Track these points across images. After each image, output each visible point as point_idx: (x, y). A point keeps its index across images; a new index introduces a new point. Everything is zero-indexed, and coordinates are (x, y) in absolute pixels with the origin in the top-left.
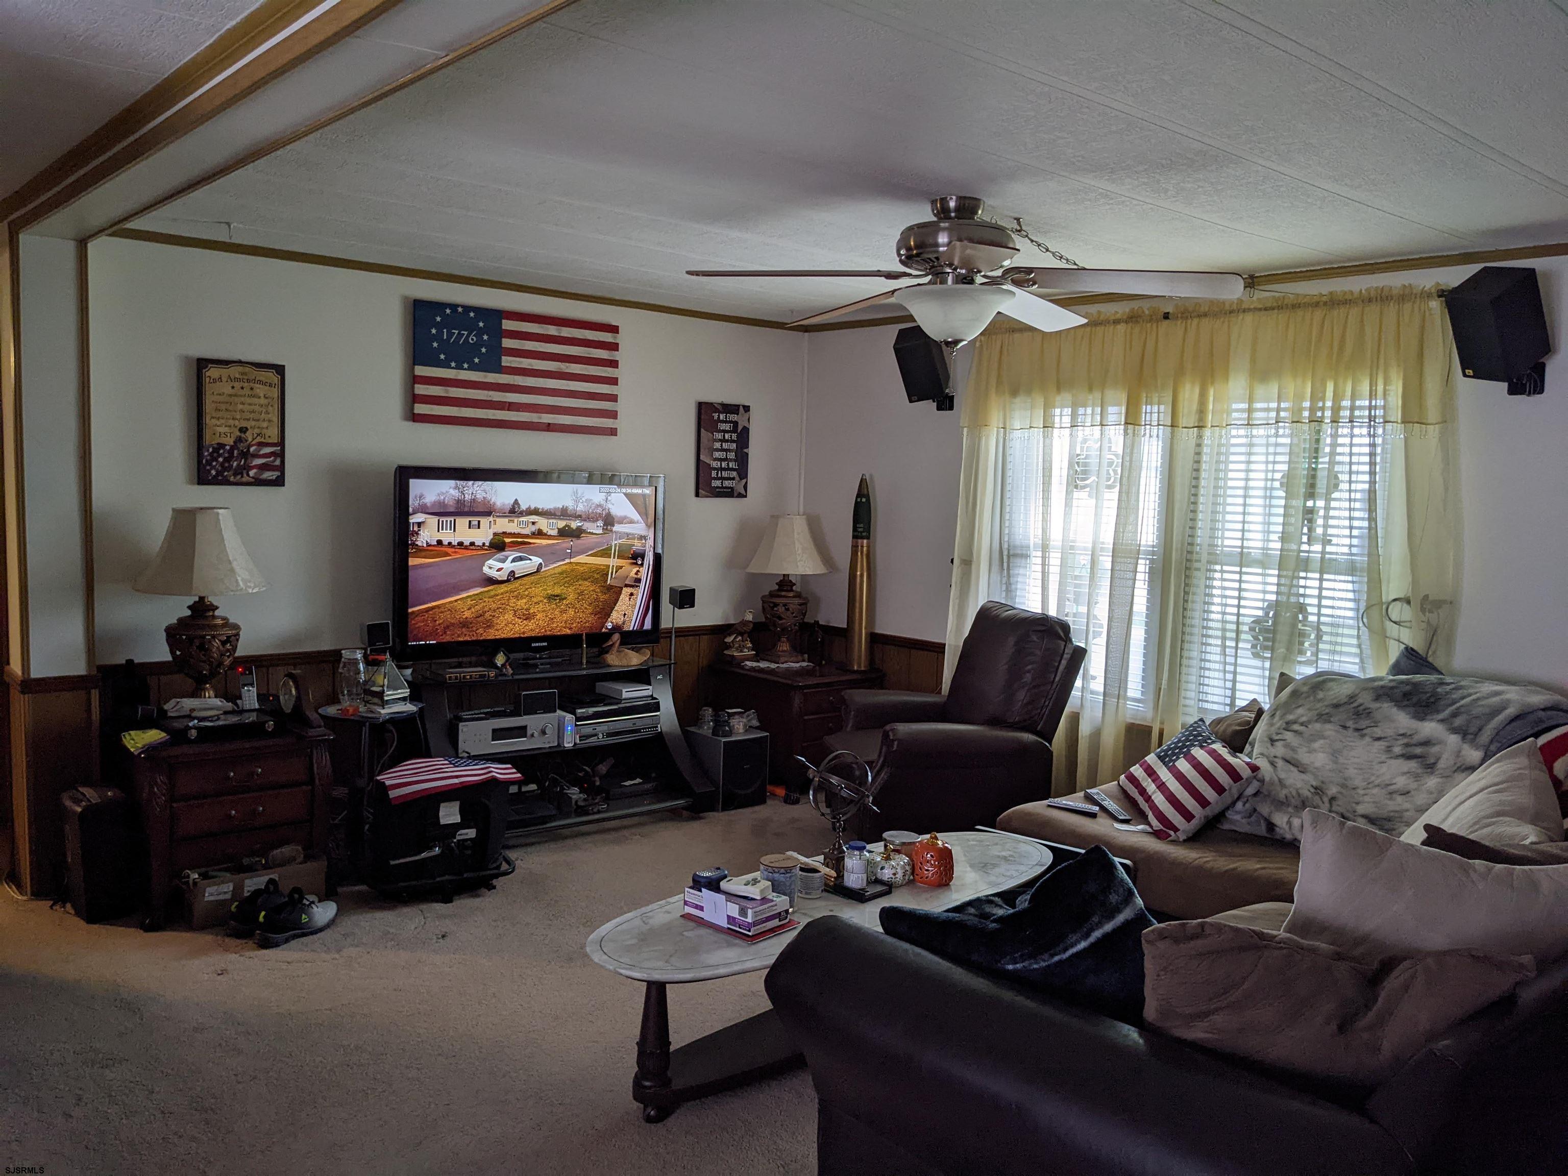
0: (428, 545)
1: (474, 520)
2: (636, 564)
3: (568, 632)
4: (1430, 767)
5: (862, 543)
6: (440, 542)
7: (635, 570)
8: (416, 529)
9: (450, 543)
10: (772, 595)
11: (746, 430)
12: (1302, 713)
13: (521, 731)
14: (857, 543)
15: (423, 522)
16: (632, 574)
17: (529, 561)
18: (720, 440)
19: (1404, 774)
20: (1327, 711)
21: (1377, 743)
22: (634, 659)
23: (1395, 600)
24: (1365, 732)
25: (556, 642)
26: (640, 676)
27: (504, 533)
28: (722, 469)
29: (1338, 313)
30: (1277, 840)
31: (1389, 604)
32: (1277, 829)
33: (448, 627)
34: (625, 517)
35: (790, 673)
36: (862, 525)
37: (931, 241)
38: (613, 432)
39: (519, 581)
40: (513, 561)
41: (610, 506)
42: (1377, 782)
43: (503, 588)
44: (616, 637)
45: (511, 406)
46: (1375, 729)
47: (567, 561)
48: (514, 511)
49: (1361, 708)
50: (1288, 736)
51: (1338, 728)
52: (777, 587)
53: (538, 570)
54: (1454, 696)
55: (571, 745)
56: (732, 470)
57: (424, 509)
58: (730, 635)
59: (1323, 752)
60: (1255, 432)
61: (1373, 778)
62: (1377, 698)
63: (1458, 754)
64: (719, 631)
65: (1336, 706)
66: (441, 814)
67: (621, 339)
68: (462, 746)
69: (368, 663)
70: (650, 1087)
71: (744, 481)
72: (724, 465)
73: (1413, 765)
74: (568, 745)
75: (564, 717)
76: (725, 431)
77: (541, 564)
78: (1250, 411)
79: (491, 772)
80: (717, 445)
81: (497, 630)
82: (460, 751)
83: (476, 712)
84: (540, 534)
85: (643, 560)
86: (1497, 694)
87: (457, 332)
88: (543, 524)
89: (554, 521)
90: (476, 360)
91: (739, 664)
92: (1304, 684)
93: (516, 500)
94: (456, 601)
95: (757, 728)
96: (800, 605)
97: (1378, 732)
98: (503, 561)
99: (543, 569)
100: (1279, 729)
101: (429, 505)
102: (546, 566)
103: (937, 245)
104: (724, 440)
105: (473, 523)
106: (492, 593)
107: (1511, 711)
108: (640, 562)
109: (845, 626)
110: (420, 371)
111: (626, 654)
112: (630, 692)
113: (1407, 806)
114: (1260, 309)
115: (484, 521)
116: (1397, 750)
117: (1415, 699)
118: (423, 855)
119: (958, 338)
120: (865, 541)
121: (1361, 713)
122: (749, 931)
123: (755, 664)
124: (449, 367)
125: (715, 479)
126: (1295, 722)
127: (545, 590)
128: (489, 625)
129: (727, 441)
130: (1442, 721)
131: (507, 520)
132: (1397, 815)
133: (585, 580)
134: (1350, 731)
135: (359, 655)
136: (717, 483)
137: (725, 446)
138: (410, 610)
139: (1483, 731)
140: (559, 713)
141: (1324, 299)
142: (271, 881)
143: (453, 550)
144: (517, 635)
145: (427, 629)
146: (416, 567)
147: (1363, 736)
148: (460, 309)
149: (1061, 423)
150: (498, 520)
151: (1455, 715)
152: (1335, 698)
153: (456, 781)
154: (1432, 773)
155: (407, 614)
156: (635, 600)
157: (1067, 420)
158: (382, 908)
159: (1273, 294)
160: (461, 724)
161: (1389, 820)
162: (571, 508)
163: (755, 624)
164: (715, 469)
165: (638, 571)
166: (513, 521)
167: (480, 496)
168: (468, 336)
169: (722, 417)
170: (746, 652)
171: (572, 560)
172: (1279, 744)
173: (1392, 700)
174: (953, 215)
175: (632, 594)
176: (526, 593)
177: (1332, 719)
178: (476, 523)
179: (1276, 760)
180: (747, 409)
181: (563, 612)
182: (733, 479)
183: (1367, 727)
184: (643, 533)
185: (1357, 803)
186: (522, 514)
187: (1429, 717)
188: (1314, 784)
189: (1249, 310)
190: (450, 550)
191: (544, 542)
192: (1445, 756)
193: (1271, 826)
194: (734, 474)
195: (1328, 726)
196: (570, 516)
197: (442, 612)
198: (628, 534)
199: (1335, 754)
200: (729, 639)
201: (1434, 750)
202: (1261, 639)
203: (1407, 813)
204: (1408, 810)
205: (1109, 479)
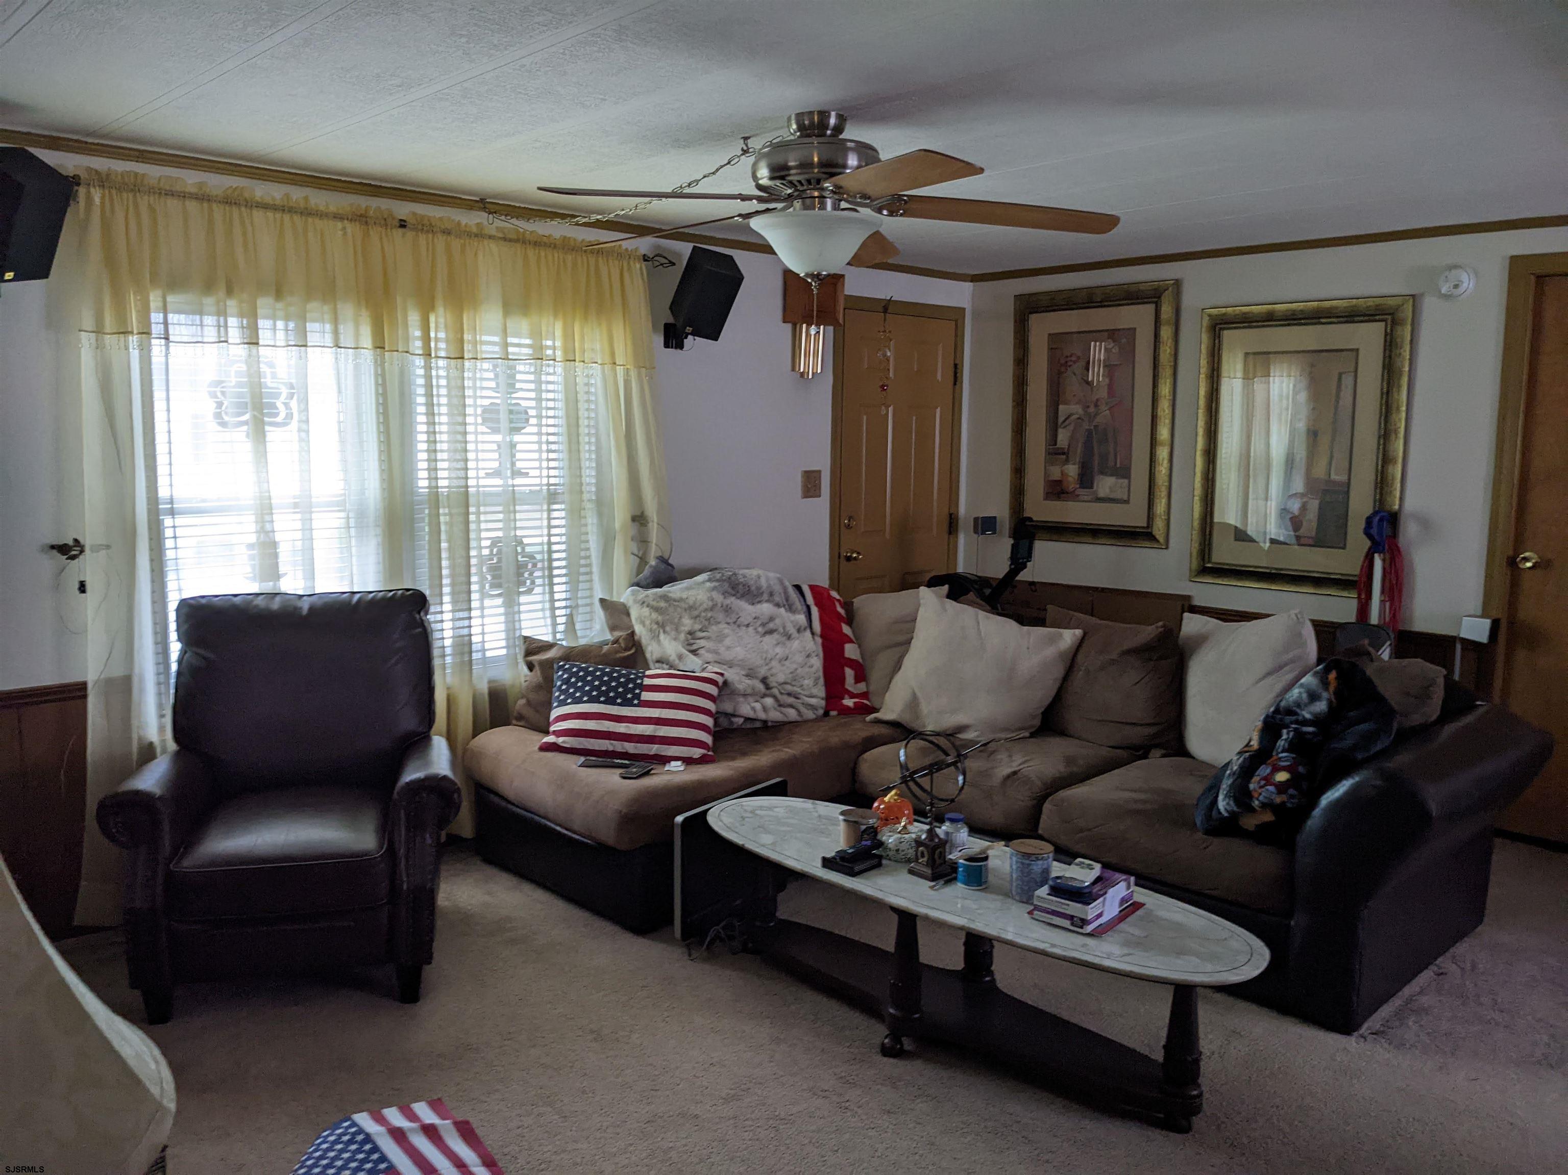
4: (786, 635)
54: (754, 582)
63: (791, 619)
73: (776, 637)
97: (743, 620)
113: (795, 666)
116: (761, 630)
117: (740, 591)
126: (693, 631)
130: (767, 601)
132: (796, 674)
134: (733, 625)
147: (740, 626)
151: (769, 594)
154: (790, 638)
159: (511, 226)
161: (796, 679)
183: (737, 619)
185: (774, 676)
187: (757, 601)
192: (787, 625)
195: (720, 626)
199: (739, 644)
201: (778, 622)
202: (489, 577)
203: (798, 671)
204: (796, 669)
205: (277, 415)
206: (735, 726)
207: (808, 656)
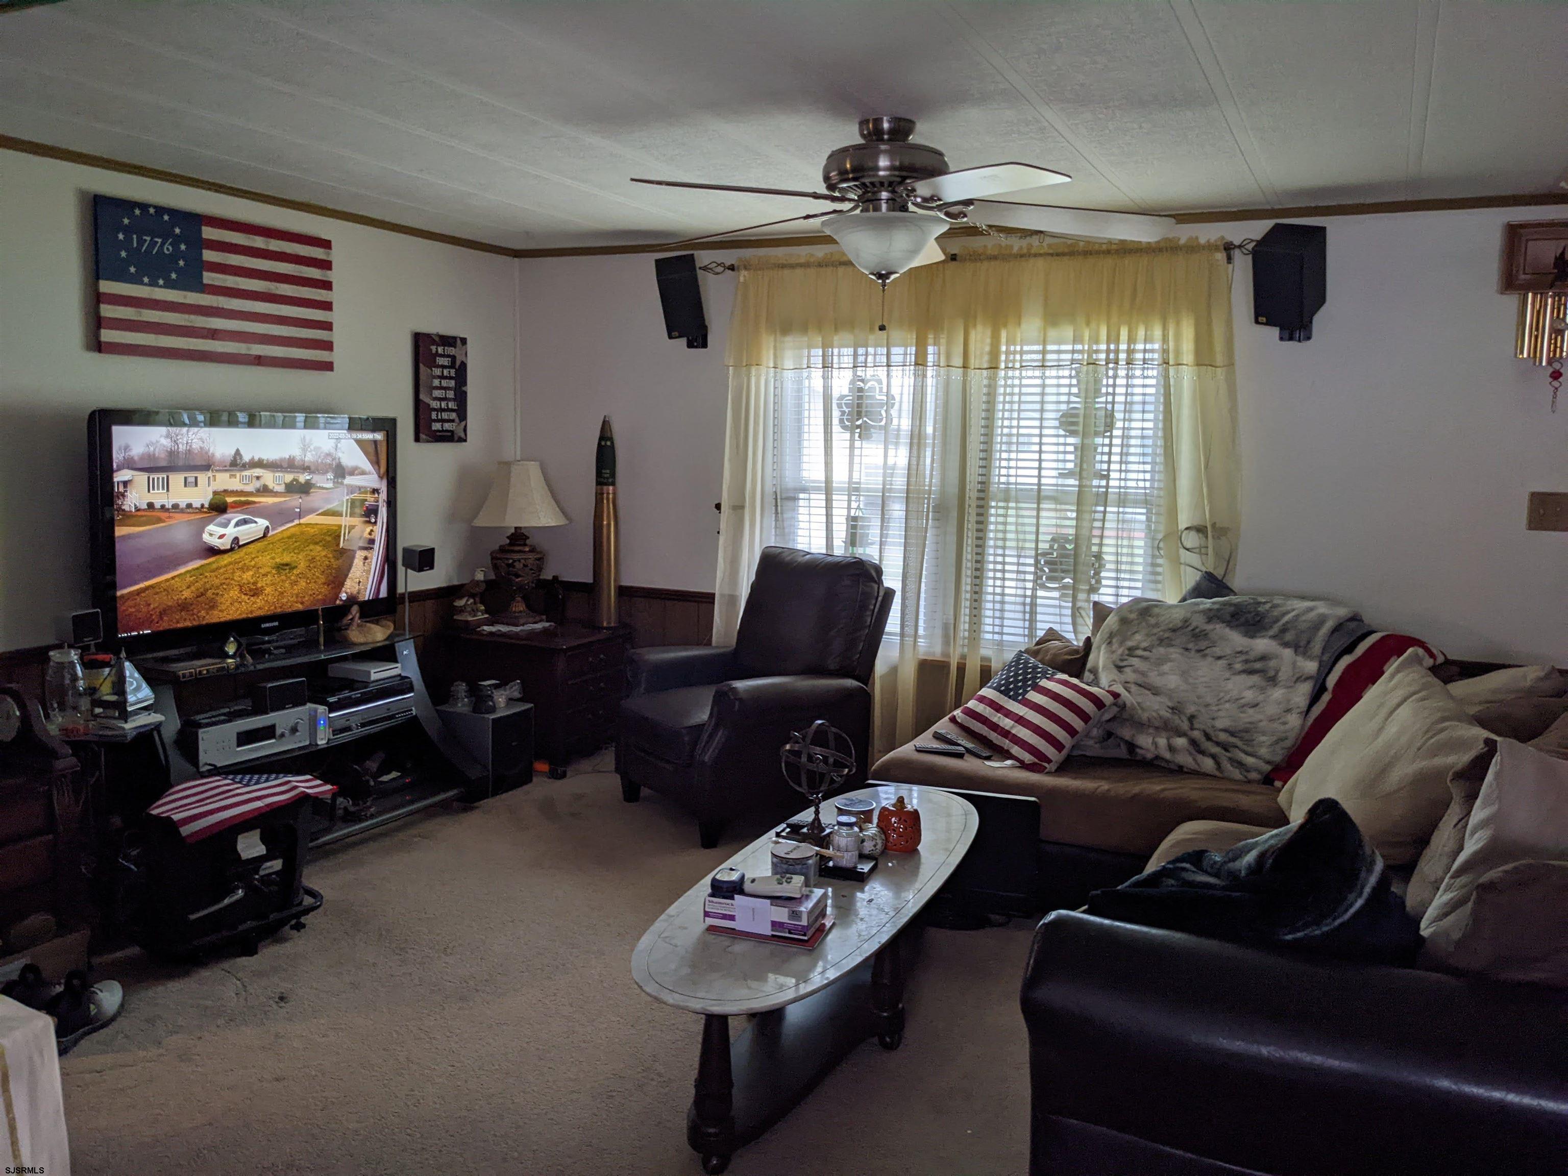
0: (137, 509)
1: (191, 476)
2: (369, 522)
3: (300, 607)
4: (1273, 680)
5: (608, 490)
6: (151, 506)
7: (368, 530)
8: (121, 489)
9: (163, 507)
10: (502, 549)
11: (464, 365)
12: (1138, 639)
13: (268, 732)
14: (602, 489)
15: (130, 481)
16: (366, 535)
17: (253, 525)
18: (439, 377)
19: (1251, 687)
20: (1166, 635)
21: (1220, 662)
22: (378, 634)
23: (1187, 529)
24: (1207, 652)
25: (287, 620)
26: (386, 653)
27: (225, 491)
28: (442, 410)
29: (1128, 261)
30: (1140, 761)
31: (1182, 533)
32: (1138, 750)
33: (164, 610)
34: (356, 468)
35: (532, 634)
36: (608, 471)
37: (870, 164)
38: (328, 366)
39: (244, 550)
40: (237, 524)
41: (340, 455)
42: (1227, 698)
43: (226, 559)
44: (355, 609)
45: (214, 334)
46: (1214, 649)
47: (296, 522)
48: (236, 464)
49: (1197, 630)
50: (1135, 661)
51: (1181, 651)
52: (508, 541)
53: (265, 536)
54: (1275, 614)
55: (324, 742)
56: (452, 410)
57: (130, 464)
58: (461, 598)
59: (1174, 674)
60: (1048, 373)
61: (1222, 694)
62: (1210, 620)
63: (1294, 664)
64: (447, 594)
65: (1174, 630)
66: (240, 847)
67: (336, 256)
68: (203, 758)
69: (86, 665)
70: (716, 1135)
71: (463, 423)
72: (443, 405)
73: (1255, 679)
74: (322, 742)
75: (316, 711)
76: (443, 367)
77: (267, 527)
78: (1044, 352)
79: (296, 787)
80: (436, 382)
81: (220, 611)
82: (201, 764)
83: (214, 713)
84: (265, 490)
85: (376, 518)
86: (1311, 609)
87: (148, 239)
88: (269, 478)
89: (281, 474)
90: (174, 276)
91: (474, 629)
92: (1131, 612)
93: (238, 450)
94: (173, 578)
95: (519, 700)
96: (536, 559)
97: (1217, 651)
98: (225, 525)
99: (271, 533)
100: (1122, 655)
101: (136, 458)
102: (273, 529)
103: (877, 169)
104: (442, 377)
105: (189, 480)
106: (214, 566)
107: (1329, 625)
108: (373, 520)
109: (591, 581)
110: (106, 286)
111: (370, 628)
112: (379, 673)
113: (1260, 717)
114: (1052, 255)
115: (202, 477)
116: (1238, 666)
117: (1242, 620)
118: (226, 901)
119: (893, 270)
120: (611, 488)
121: (1198, 635)
122: (805, 935)
123: (493, 629)
124: (142, 283)
125: (435, 421)
126: (1137, 648)
127: (273, 558)
128: (212, 605)
129: (446, 378)
130: (1273, 637)
131: (227, 475)
132: (1252, 726)
133: (316, 543)
134: (1193, 652)
135: (74, 656)
136: (436, 426)
137: (445, 383)
138: (119, 593)
139: (1312, 645)
140: (309, 706)
141: (1114, 247)
142: (26, 969)
143: (167, 514)
144: (244, 616)
145: (139, 615)
146: (123, 537)
147: (1205, 656)
148: (152, 211)
149: (839, 363)
150: (218, 475)
151: (1284, 630)
152: (1170, 622)
153: (259, 804)
154: (1275, 685)
155: (114, 598)
156: (370, 565)
157: (848, 361)
158: (171, 976)
159: (1062, 240)
160: (201, 731)
161: (1247, 731)
162: (298, 458)
163: (487, 582)
164: (435, 410)
165: (372, 531)
166: (235, 476)
167: (196, 445)
168: (163, 244)
169: (440, 350)
170: (480, 616)
171: (303, 521)
172: (1127, 670)
173: (1223, 622)
174: (886, 137)
175: (366, 558)
176: (253, 563)
177: (1173, 643)
178: (193, 480)
179: (1129, 685)
180: (464, 341)
181: (295, 583)
182: (453, 421)
183: (1207, 648)
184: (376, 486)
185: (1213, 719)
186: (245, 466)
187: (1258, 635)
188: (1170, 704)
189: (1041, 255)
190: (163, 515)
191: (269, 500)
192: (1283, 669)
193: (1132, 747)
194: (453, 415)
195: (1171, 650)
196: (297, 468)
197: (157, 593)
198: (360, 488)
199: (1184, 674)
200: (461, 603)
201: (1272, 663)
202: (1047, 570)
203: (1261, 724)
204: (1261, 721)
205: (881, 420)
206: (1138, 758)
207: (1288, 711)
